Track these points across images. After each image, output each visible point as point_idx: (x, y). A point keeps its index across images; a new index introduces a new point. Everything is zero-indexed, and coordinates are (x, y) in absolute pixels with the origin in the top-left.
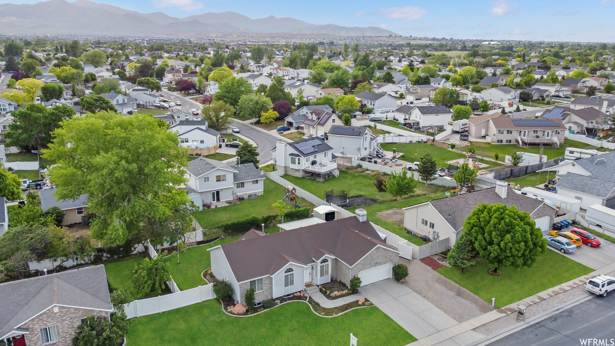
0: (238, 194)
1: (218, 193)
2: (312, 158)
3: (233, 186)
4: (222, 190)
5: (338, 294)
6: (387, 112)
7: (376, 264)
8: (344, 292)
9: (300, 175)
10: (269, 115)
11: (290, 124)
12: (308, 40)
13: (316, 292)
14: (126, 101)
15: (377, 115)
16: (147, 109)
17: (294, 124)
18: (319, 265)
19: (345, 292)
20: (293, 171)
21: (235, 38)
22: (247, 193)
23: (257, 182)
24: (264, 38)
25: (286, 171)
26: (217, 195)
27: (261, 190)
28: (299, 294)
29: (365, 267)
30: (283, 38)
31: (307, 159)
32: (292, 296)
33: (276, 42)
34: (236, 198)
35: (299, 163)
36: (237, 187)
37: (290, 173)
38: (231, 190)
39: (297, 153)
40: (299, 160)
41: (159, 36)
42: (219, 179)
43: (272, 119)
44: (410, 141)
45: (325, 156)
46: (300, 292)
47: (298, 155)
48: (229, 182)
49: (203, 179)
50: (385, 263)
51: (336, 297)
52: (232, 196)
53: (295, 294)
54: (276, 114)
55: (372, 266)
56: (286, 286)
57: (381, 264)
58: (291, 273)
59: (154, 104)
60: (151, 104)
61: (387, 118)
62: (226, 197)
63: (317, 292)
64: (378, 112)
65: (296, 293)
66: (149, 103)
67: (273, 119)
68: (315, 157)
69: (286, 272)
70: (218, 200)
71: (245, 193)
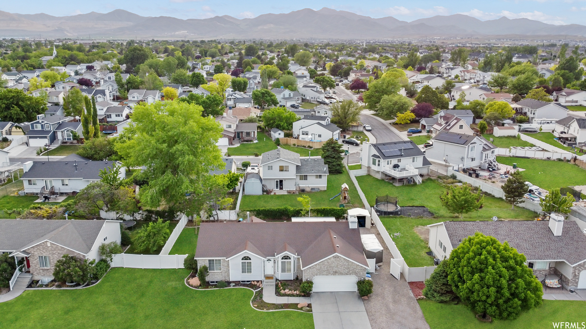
0: (300, 186)
1: (281, 181)
2: (395, 161)
3: (295, 178)
4: (285, 179)
5: (288, 293)
6: (548, 123)
7: (335, 273)
8: (295, 292)
9: (379, 176)
10: (405, 117)
11: (424, 127)
12: (539, 42)
13: (271, 285)
14: (292, 96)
15: (534, 125)
16: (310, 104)
17: (426, 127)
18: (280, 260)
19: (297, 292)
20: (375, 172)
21: (459, 40)
22: (309, 186)
23: (320, 176)
24: (489, 40)
25: (369, 171)
26: (280, 184)
27: (324, 185)
28: (256, 283)
29: (320, 272)
30: (510, 40)
31: (388, 162)
32: (249, 283)
33: (498, 44)
34: (298, 189)
35: (379, 165)
36: (300, 179)
37: (372, 174)
38: (294, 182)
39: (378, 154)
40: (379, 161)
41: (385, 39)
42: (282, 169)
43: (407, 121)
44: (548, 158)
45: (413, 161)
46: (258, 281)
47: (379, 157)
48: (292, 173)
49: (267, 168)
50: (347, 274)
51: (285, 295)
52: (295, 187)
53: (253, 283)
54: (413, 116)
55: (330, 273)
56: (243, 272)
57: (341, 274)
58: (249, 261)
59: (318, 100)
60: (315, 100)
61: (541, 130)
62: (288, 187)
63: (273, 285)
64: (536, 121)
65: (254, 281)
66: (314, 98)
67: (409, 120)
68: (399, 161)
69: (243, 259)
70: (281, 188)
71: (307, 186)
